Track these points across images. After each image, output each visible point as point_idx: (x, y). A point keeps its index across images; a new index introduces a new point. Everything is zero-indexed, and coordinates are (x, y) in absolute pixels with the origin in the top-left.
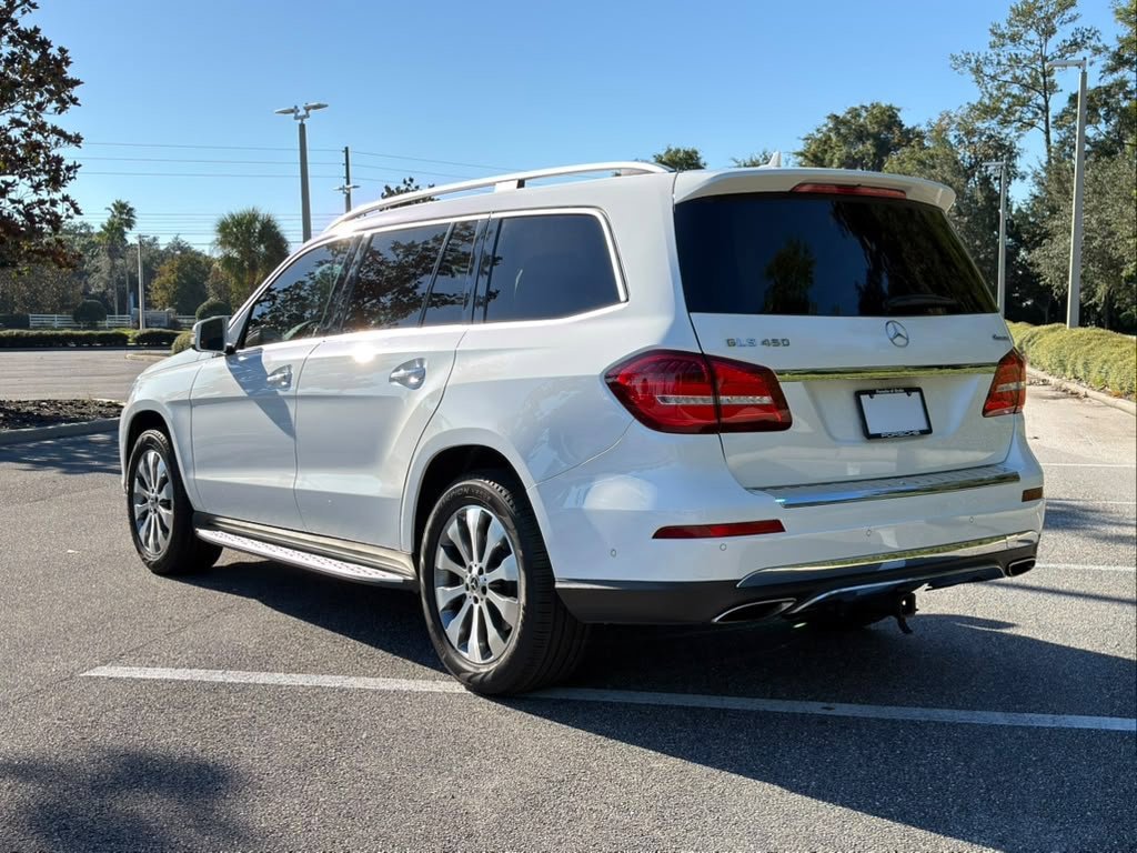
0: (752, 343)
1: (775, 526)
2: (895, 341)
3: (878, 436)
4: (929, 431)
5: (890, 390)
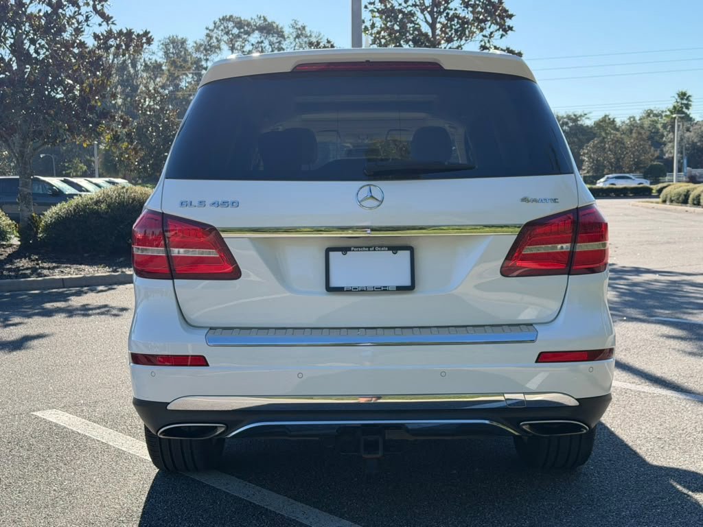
0: (202, 203)
1: (200, 361)
2: (363, 203)
3: (339, 290)
4: (410, 288)
5: (369, 248)
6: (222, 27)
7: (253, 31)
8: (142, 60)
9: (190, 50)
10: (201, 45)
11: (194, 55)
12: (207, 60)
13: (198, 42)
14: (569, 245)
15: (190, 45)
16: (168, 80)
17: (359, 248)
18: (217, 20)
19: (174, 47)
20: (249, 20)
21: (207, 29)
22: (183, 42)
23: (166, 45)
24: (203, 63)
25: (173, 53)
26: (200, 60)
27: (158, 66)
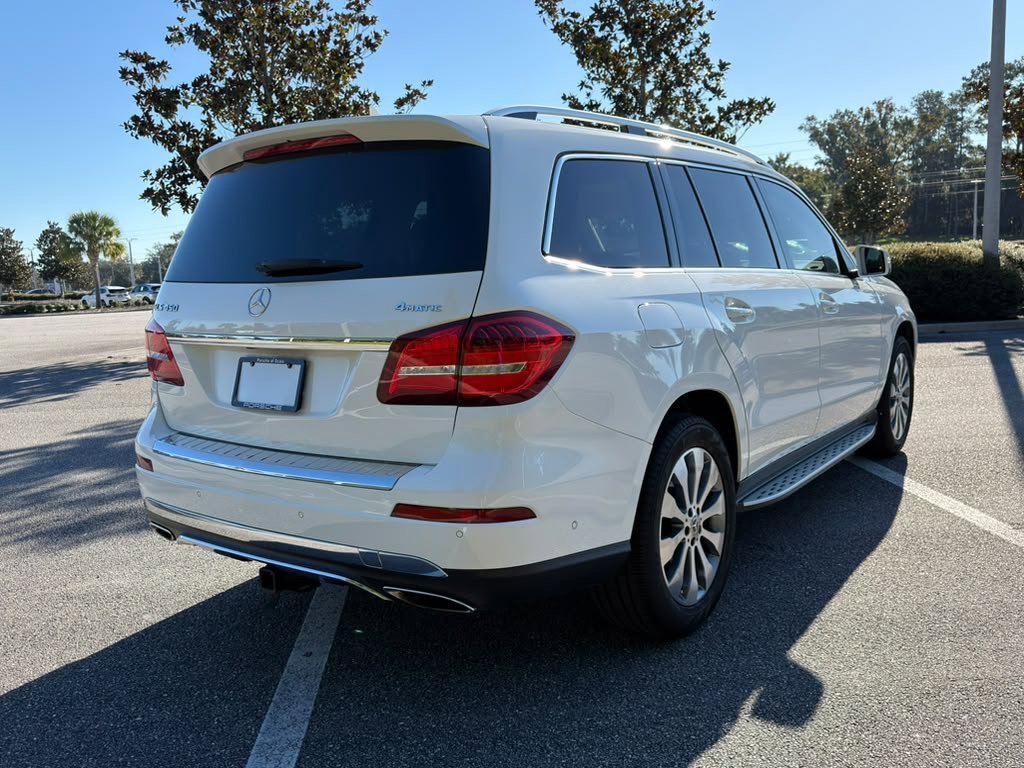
3: (244, 405)
5: (270, 359)
6: (981, 75)
7: (1017, 74)
8: (893, 119)
9: (945, 103)
10: (957, 96)
11: (950, 107)
12: (963, 110)
13: (955, 92)
14: (454, 367)
15: (946, 97)
16: (918, 135)
17: (263, 359)
18: (975, 68)
19: (928, 102)
20: (1013, 63)
21: (964, 79)
22: (939, 95)
23: (920, 101)
24: (959, 114)
25: (926, 108)
26: (955, 111)
27: (909, 123)
